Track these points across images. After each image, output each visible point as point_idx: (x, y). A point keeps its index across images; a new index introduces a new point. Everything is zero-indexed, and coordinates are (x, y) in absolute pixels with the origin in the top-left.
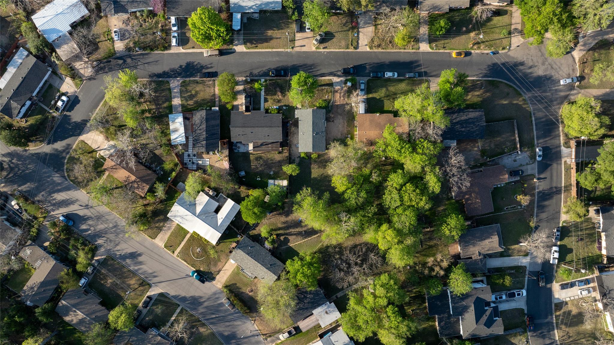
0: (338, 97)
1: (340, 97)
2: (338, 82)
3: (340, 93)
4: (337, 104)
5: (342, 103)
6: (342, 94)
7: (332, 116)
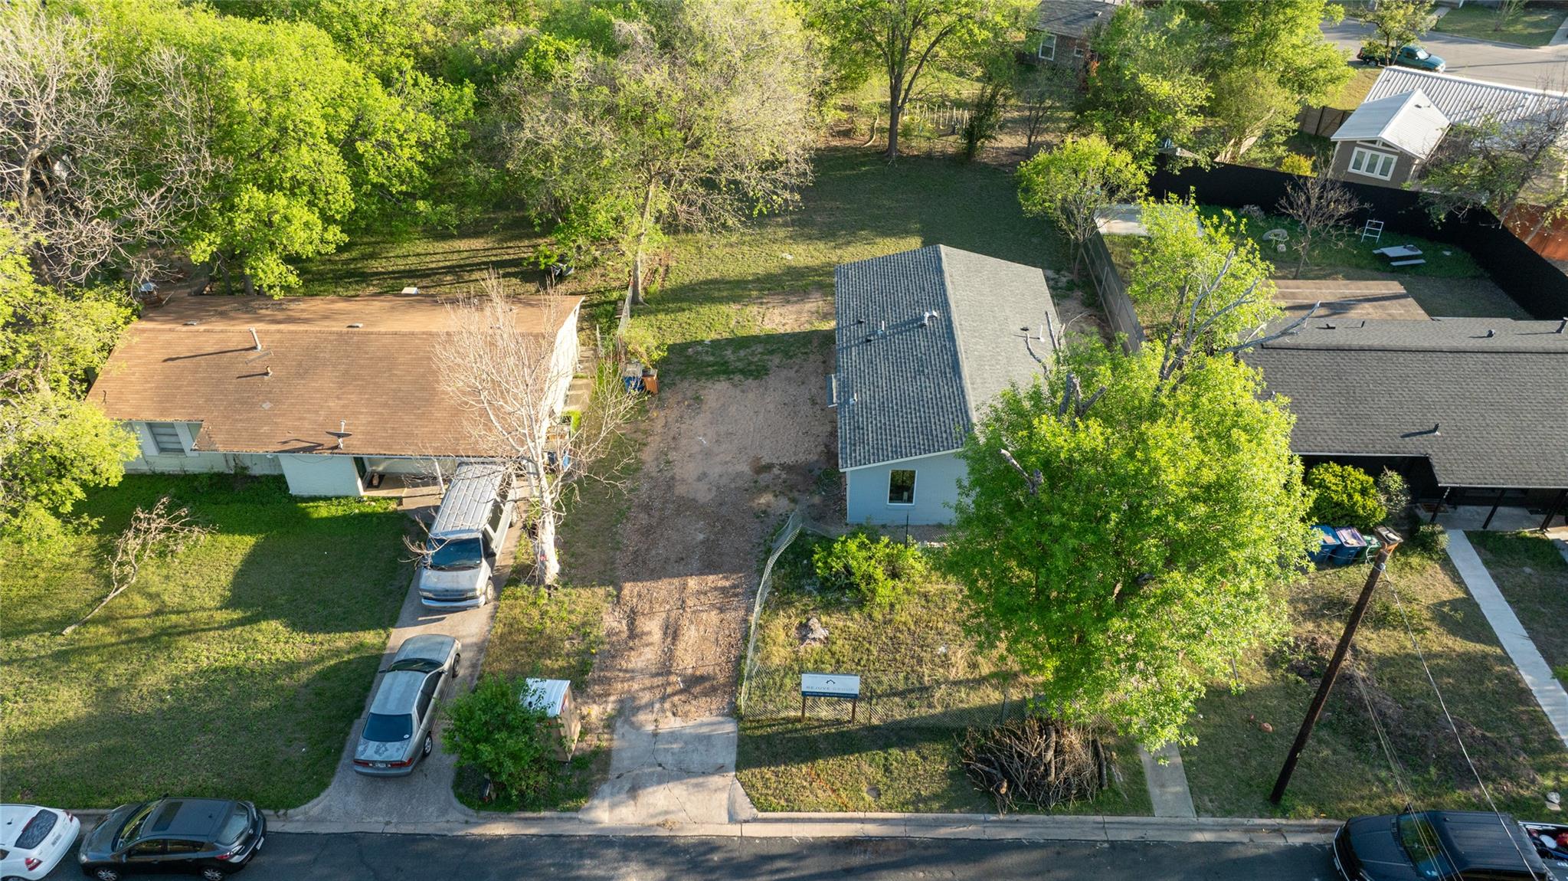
0: (690, 635)
1: (672, 632)
2: (682, 772)
3: (665, 669)
4: (712, 580)
5: (663, 588)
6: (646, 657)
7: (764, 499)
